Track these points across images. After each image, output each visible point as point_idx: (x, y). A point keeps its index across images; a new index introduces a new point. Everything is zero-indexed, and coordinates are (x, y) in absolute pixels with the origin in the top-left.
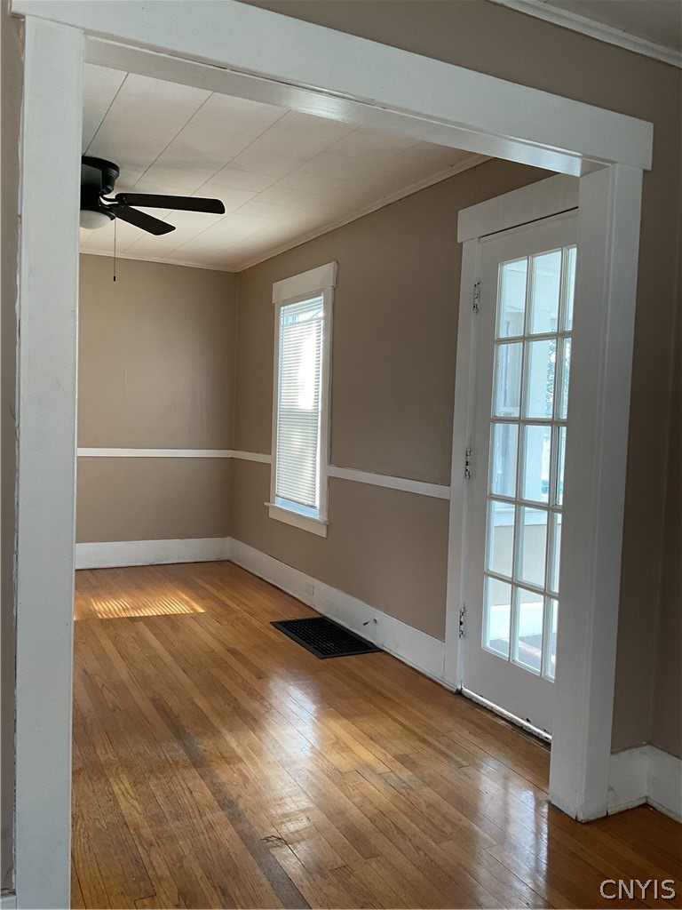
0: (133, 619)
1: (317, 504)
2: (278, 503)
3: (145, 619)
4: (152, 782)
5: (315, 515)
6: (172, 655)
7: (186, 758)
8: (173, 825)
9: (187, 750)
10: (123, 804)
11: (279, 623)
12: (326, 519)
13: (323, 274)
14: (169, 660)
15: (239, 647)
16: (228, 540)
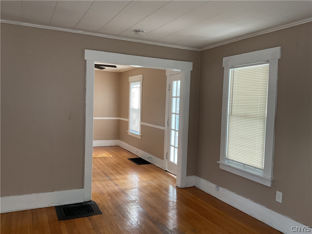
0: (96, 158)
1: (139, 131)
2: (130, 131)
3: (99, 158)
4: (103, 182)
5: (139, 134)
6: (105, 164)
7: (109, 179)
8: (107, 188)
9: (109, 178)
10: (97, 185)
11: (130, 159)
12: (141, 134)
13: (140, 77)
14: (104, 165)
15: (120, 163)
16: (118, 140)
